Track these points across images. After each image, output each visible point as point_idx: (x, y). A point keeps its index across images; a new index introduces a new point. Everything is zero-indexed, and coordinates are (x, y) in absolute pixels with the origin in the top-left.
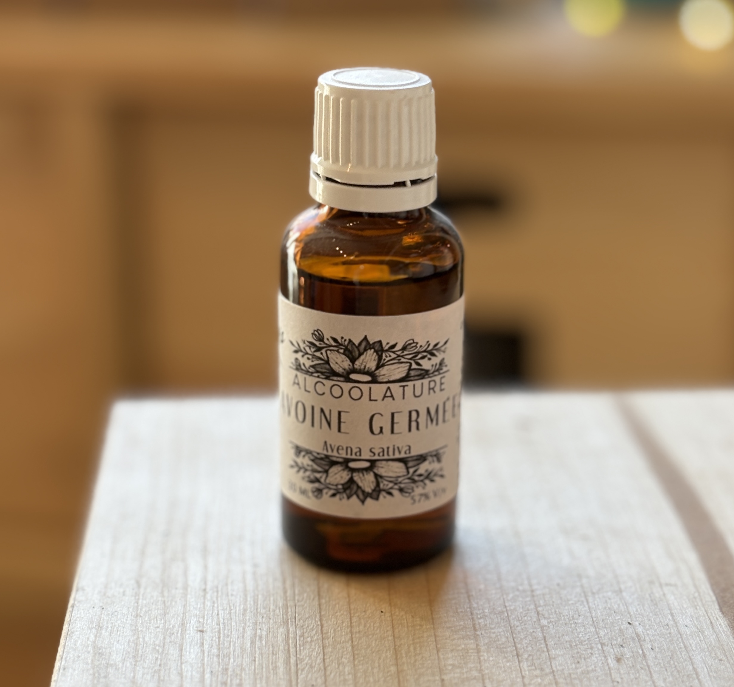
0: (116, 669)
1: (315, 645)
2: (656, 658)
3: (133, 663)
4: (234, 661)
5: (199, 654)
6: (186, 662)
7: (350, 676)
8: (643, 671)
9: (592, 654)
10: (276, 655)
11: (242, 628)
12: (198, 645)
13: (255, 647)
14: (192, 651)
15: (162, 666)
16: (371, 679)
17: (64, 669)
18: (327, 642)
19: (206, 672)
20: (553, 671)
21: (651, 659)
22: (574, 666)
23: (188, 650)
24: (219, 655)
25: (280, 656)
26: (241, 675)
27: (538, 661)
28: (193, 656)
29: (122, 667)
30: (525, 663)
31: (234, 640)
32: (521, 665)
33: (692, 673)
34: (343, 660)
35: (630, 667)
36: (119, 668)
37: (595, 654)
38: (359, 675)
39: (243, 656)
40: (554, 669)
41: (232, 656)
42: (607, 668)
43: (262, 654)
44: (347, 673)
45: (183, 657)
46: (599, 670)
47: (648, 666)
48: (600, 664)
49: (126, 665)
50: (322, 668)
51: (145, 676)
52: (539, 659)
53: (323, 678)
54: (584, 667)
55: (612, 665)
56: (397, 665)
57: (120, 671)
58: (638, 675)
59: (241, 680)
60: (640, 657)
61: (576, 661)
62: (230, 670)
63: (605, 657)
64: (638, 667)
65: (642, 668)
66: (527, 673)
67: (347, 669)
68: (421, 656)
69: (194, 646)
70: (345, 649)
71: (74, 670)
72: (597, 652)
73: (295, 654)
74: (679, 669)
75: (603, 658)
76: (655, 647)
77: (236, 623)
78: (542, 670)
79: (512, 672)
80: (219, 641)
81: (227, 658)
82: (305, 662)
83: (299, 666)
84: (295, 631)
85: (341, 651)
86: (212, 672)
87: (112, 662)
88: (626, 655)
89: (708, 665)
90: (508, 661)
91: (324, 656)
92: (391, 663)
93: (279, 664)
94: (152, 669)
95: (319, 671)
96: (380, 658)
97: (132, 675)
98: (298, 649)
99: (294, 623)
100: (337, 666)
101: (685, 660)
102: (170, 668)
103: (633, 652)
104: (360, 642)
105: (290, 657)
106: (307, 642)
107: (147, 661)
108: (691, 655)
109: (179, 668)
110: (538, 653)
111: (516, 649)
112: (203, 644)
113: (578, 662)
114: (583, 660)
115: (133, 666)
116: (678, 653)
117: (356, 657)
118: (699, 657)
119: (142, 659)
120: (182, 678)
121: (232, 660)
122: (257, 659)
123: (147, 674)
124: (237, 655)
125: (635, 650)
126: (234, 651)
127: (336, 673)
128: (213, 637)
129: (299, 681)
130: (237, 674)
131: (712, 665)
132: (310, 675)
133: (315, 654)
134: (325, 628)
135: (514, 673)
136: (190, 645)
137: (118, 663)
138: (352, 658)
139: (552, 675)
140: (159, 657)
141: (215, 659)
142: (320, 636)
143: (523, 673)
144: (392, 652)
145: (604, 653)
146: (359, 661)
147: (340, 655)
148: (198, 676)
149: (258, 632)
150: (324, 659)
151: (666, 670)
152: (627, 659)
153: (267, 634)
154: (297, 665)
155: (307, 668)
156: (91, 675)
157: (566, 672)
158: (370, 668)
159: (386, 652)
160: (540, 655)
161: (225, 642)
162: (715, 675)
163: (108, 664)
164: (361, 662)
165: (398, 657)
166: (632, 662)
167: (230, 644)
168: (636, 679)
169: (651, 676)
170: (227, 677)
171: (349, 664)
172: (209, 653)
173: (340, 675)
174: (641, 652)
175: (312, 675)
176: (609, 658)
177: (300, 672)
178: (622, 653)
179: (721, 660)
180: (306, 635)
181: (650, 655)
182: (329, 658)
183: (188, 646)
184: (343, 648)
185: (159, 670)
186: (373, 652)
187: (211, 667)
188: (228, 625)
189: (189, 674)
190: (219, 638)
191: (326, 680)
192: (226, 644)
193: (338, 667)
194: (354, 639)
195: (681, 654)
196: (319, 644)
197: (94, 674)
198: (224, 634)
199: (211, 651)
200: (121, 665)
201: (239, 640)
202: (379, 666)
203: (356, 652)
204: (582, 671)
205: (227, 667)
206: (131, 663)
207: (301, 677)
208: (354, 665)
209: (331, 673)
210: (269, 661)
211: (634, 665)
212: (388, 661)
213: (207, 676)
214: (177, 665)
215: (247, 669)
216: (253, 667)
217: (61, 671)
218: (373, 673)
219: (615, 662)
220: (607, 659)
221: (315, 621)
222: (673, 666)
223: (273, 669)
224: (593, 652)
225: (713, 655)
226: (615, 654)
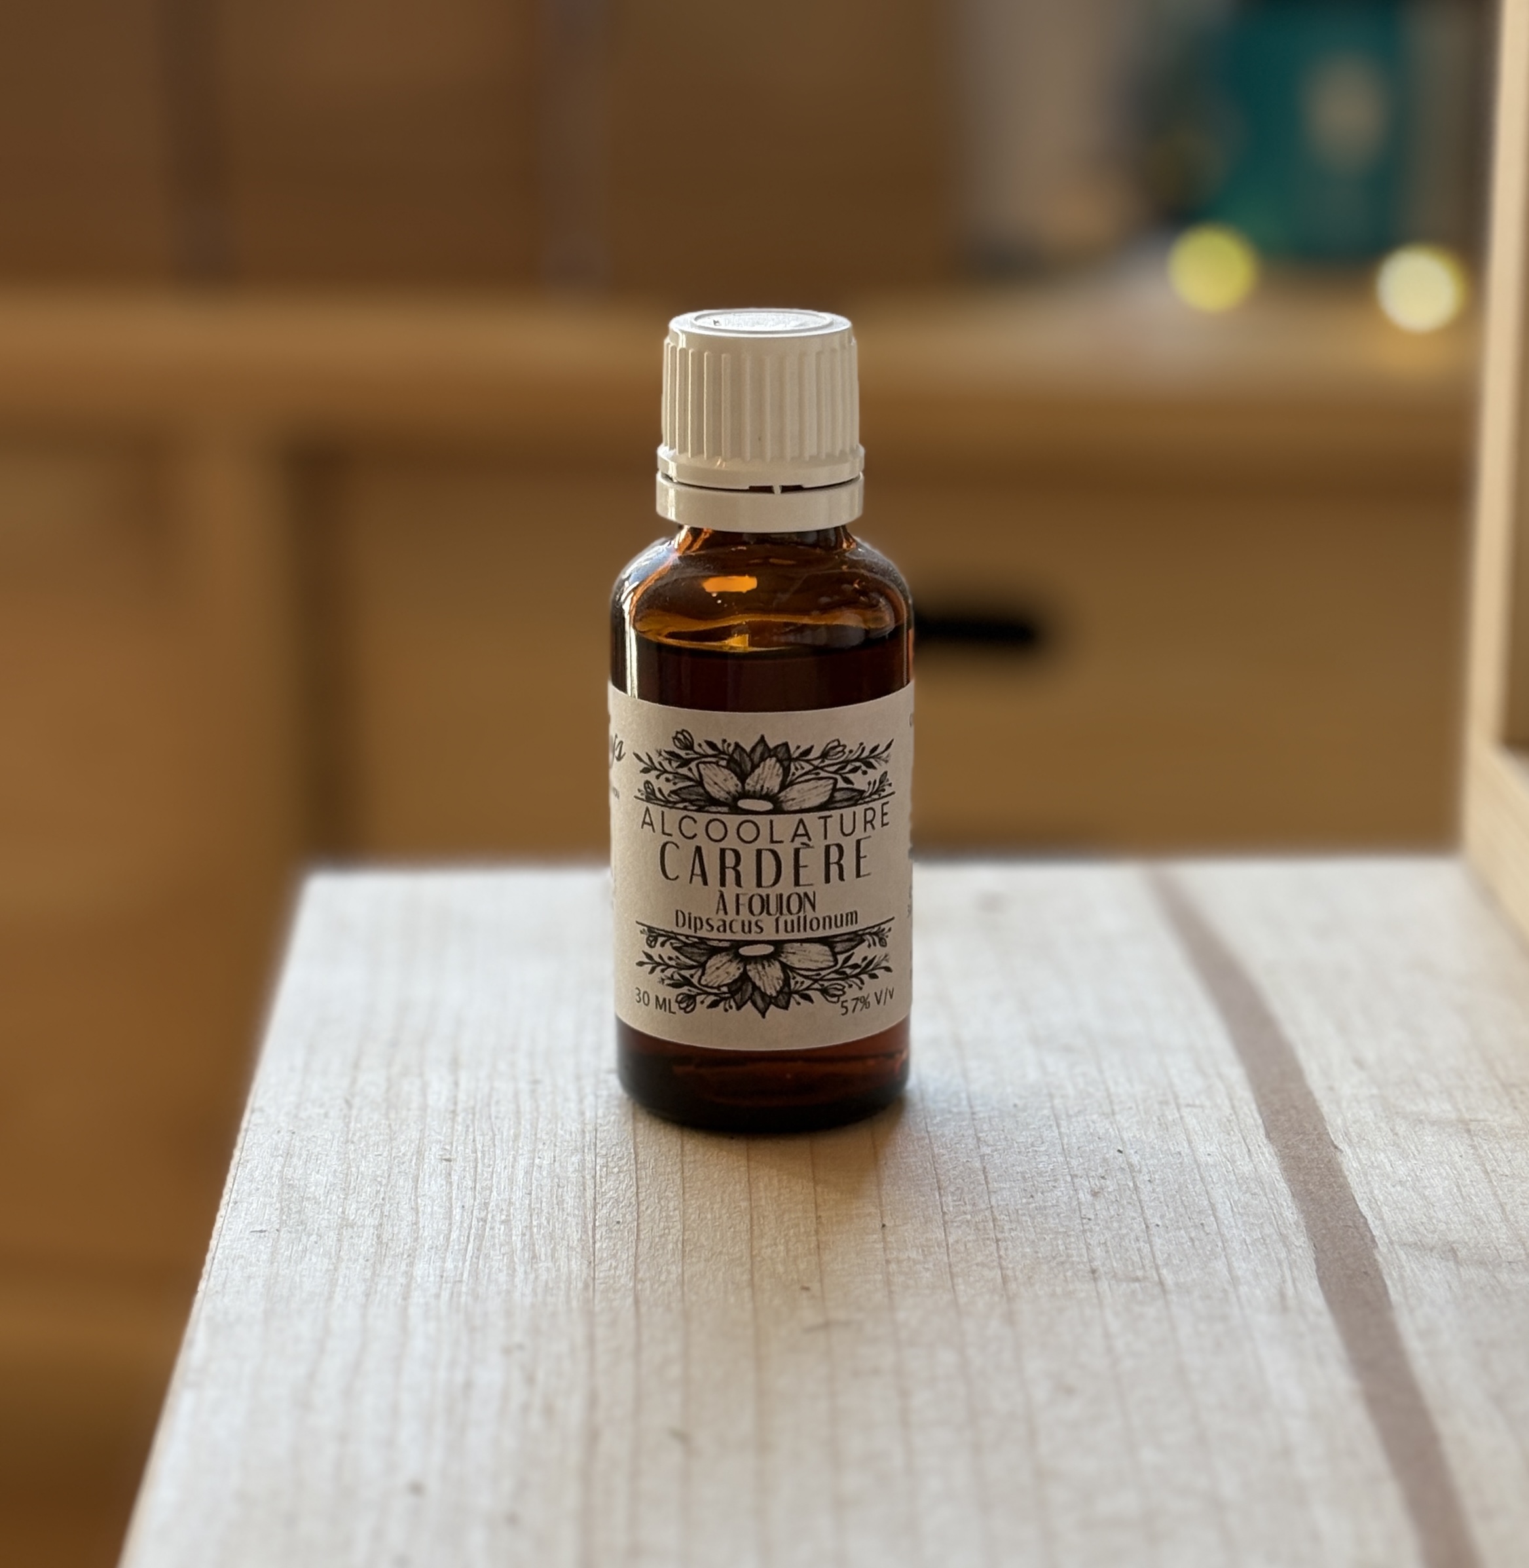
0: (315, 1203)
1: (624, 1177)
2: (1154, 1191)
3: (342, 1196)
4: (499, 1195)
5: (444, 1187)
6: (423, 1195)
7: (677, 1212)
8: (1130, 1207)
9: (1054, 1187)
10: (564, 1187)
11: (511, 1156)
12: (443, 1176)
13: (531, 1179)
14: (433, 1182)
15: (387, 1199)
16: (709, 1216)
17: (236, 1203)
18: (644, 1173)
19: (454, 1206)
20: (992, 1207)
21: (1146, 1193)
22: (1024, 1201)
23: (427, 1180)
24: (475, 1187)
25: (569, 1189)
26: (508, 1211)
27: (970, 1196)
28: (434, 1188)
29: (325, 1201)
30: (950, 1198)
31: (499, 1170)
32: (944, 1199)
33: (1207, 1208)
34: (667, 1193)
35: (1112, 1202)
36: (320, 1203)
37: (1061, 1187)
38: (690, 1211)
39: (512, 1189)
40: (993, 1202)
41: (495, 1190)
42: (1075, 1203)
43: (541, 1185)
44: (671, 1208)
45: (419, 1190)
46: (1063, 1206)
47: (1140, 1201)
48: (1066, 1199)
49: (331, 1200)
50: (634, 1203)
51: (359, 1212)
52: (972, 1192)
53: (635, 1214)
54: (1041, 1203)
55: (1083, 1200)
56: (751, 1199)
57: (322, 1205)
58: (1121, 1211)
59: (507, 1216)
60: (1129, 1189)
61: (1029, 1196)
62: (491, 1205)
63: (1076, 1190)
64: (1125, 1202)
65: (1130, 1203)
66: (951, 1209)
67: (671, 1205)
68: (788, 1190)
69: (436, 1177)
70: (671, 1181)
71: (252, 1203)
72: (1063, 1185)
73: (593, 1187)
74: (1186, 1204)
75: (1072, 1192)
76: (1155, 1178)
77: (502, 1151)
78: (974, 1205)
79: (928, 1207)
80: (476, 1171)
81: (488, 1192)
82: (608, 1196)
83: (597, 1201)
84: (594, 1159)
85: (664, 1184)
86: (463, 1207)
87: (309, 1195)
88: (1108, 1187)
89: (1233, 1197)
90: (924, 1196)
91: (638, 1188)
92: (741, 1197)
93: (567, 1198)
94: (371, 1204)
95: (629, 1206)
96: (724, 1192)
97: (340, 1210)
98: (598, 1181)
99: (593, 1151)
100: (657, 1201)
101: (1200, 1195)
102: (398, 1203)
103: (1119, 1184)
104: (695, 1173)
105: (584, 1189)
106: (613, 1173)
107: (363, 1194)
108: (1209, 1188)
109: (413, 1203)
110: (972, 1186)
111: (938, 1182)
112: (450, 1174)
113: (1032, 1196)
114: (1039, 1194)
115: (342, 1200)
116: (1190, 1186)
117: (687, 1190)
118: (1221, 1191)
119: (354, 1193)
120: (417, 1213)
121: (495, 1193)
122: (533, 1193)
123: (364, 1208)
124: (503, 1188)
125: (1123, 1182)
126: (499, 1183)
127: (656, 1208)
128: (465, 1167)
129: (597, 1217)
130: (502, 1210)
131: (1239, 1199)
132: (615, 1210)
133: (624, 1186)
134: (641, 1159)
135: (931, 1209)
136: (430, 1177)
137: (318, 1197)
138: (681, 1192)
139: (989, 1211)
140: (382, 1189)
141: (469, 1193)
142: (633, 1167)
143: (945, 1209)
144: (743, 1185)
145: (1074, 1186)
146: (692, 1196)
147: (663, 1188)
148: (442, 1211)
149: (537, 1161)
150: (637, 1193)
151: (1168, 1206)
152: (1109, 1193)
153: (551, 1164)
154: (595, 1199)
155: (610, 1203)
156: (277, 1209)
157: (1011, 1208)
158: (708, 1203)
159: (735, 1185)
160: (974, 1188)
161: (485, 1173)
162: (1241, 1211)
163: (302, 1197)
164: (696, 1196)
165: (753, 1191)
166: (1116, 1197)
167: (492, 1177)
168: (1118, 1215)
169: (1143, 1212)
170: (487, 1213)
171: (676, 1198)
172: (460, 1186)
173: (661, 1210)
174: (1131, 1185)
175: (617, 1211)
176: (1081, 1192)
177: (599, 1207)
178: (1102, 1185)
179: (1255, 1194)
180: (611, 1165)
181: (1145, 1189)
182: (646, 1191)
183: (427, 1177)
184: (668, 1180)
185: (383, 1205)
186: (715, 1185)
187: (461, 1202)
188: (489, 1154)
189: (429, 1209)
190: (476, 1167)
191: (638, 1217)
192: (486, 1175)
193: (659, 1202)
194: (686, 1170)
195: (1194, 1188)
196: (630, 1175)
197: (282, 1209)
198: (484, 1164)
199: (462, 1183)
200: (322, 1199)
201: (506, 1171)
202: (722, 1201)
203: (687, 1185)
204: (1036, 1207)
205: (487, 1201)
206: (338, 1197)
207: (602, 1212)
208: (684, 1200)
209: (647, 1208)
210: (552, 1196)
211: (1118, 1199)
212: (737, 1194)
213: (457, 1211)
214: (410, 1199)
215: (518, 1205)
216: (527, 1202)
217: (231, 1205)
218: (712, 1209)
219: (1089, 1197)
220: (1077, 1194)
221: (627, 1149)
222: (1179, 1202)
223: (558, 1204)
224: (1056, 1184)
225: (1244, 1187)
226: (1091, 1187)
